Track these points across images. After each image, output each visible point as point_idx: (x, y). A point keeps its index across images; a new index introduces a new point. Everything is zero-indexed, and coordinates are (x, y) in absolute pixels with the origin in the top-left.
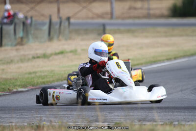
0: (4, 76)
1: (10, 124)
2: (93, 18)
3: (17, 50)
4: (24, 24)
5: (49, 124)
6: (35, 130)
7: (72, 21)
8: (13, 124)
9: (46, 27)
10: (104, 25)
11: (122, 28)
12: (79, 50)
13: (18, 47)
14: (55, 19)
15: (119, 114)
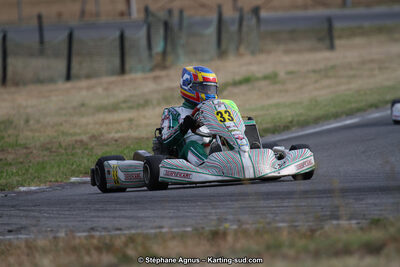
0: (134, 134)
1: (158, 230)
2: (305, 7)
3: (156, 79)
4: (166, 25)
5: (235, 227)
6: (208, 240)
7: (263, 14)
8: (164, 230)
9: (212, 30)
10: (329, 21)
11: (367, 24)
12: (282, 74)
13: (158, 73)
14: (229, 13)
15: (377, 201)
